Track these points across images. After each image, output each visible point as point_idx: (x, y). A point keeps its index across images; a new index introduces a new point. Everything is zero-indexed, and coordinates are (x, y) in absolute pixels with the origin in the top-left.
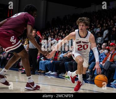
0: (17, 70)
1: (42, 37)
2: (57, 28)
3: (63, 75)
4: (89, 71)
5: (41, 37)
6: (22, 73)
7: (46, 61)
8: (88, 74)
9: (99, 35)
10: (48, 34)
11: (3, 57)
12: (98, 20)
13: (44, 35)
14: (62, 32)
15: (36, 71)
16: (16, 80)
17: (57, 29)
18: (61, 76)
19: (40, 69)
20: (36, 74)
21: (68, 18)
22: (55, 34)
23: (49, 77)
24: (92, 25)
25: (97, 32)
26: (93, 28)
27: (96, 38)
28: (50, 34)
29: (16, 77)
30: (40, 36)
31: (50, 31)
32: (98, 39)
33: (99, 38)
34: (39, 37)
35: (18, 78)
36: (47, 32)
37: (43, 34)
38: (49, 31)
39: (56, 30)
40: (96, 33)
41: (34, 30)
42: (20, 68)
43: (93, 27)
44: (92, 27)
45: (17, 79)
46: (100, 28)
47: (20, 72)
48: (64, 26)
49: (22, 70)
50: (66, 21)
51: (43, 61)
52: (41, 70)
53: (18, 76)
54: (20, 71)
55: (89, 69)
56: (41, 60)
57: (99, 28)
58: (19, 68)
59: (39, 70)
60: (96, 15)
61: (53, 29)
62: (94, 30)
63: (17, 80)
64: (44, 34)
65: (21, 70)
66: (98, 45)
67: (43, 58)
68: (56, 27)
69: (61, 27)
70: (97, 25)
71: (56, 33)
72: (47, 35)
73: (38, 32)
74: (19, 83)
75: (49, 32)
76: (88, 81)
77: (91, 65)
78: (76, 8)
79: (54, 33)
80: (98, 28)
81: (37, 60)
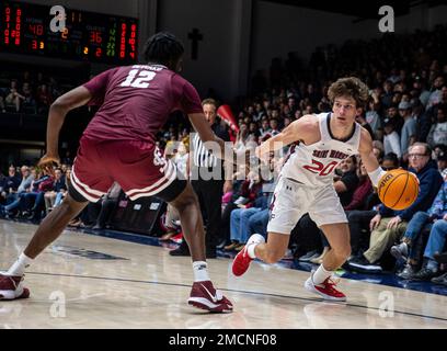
0: (155, 244)
1: (238, 127)
2: (291, 91)
3: (314, 260)
4: (405, 244)
5: (233, 127)
6: (173, 253)
7: (253, 209)
8: (403, 254)
9: (439, 116)
10: (257, 116)
11: (108, 198)
12: (435, 62)
13: (246, 120)
14: (308, 108)
15: (220, 246)
16: (151, 277)
17: (289, 95)
18: (308, 262)
19: (232, 238)
20: (220, 255)
21: (326, 56)
22: (284, 115)
23: (264, 266)
24: (415, 81)
25: (431, 105)
26: (419, 92)
27: (430, 127)
28: (265, 114)
29: (152, 266)
30: (230, 123)
31: (266, 104)
32: (437, 129)
33: (440, 125)
34: (227, 125)
35: (160, 271)
36: (254, 108)
37: (241, 114)
38: (262, 105)
39: (286, 101)
40: (428, 107)
41: (208, 102)
42: (166, 237)
43: (416, 85)
44: (413, 88)
45: (155, 275)
46: (444, 89)
47: (166, 250)
48: (314, 87)
49: (172, 242)
50: (320, 68)
51: (243, 210)
52: (236, 242)
53: (159, 265)
54: (165, 245)
55: (404, 239)
56: (236, 207)
57: (440, 88)
58: (161, 236)
59: (229, 243)
60: (430, 44)
61: (277, 94)
62: (422, 98)
63: (155, 277)
64: (246, 114)
65: (168, 241)
66: (437, 149)
67: (241, 199)
68: (287, 88)
69: (302, 87)
70: (431, 78)
71: (286, 112)
72: (255, 119)
73: (222, 108)
74: (163, 287)
75: (263, 109)
76: (402, 279)
77: (411, 222)
78: (355, 22)
79: (279, 111)
80: (434, 90)
81: (223, 207)
